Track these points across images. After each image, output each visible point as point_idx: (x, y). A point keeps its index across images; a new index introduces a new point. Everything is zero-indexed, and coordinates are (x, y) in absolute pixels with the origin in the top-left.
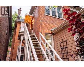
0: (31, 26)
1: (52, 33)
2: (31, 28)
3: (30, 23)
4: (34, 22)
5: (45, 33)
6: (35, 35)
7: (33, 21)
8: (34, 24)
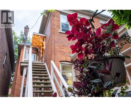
0: (42, 51)
1: (72, 60)
2: (41, 55)
3: (41, 47)
4: (46, 46)
5: (60, 61)
6: (46, 66)
7: (44, 43)
8: (45, 48)
